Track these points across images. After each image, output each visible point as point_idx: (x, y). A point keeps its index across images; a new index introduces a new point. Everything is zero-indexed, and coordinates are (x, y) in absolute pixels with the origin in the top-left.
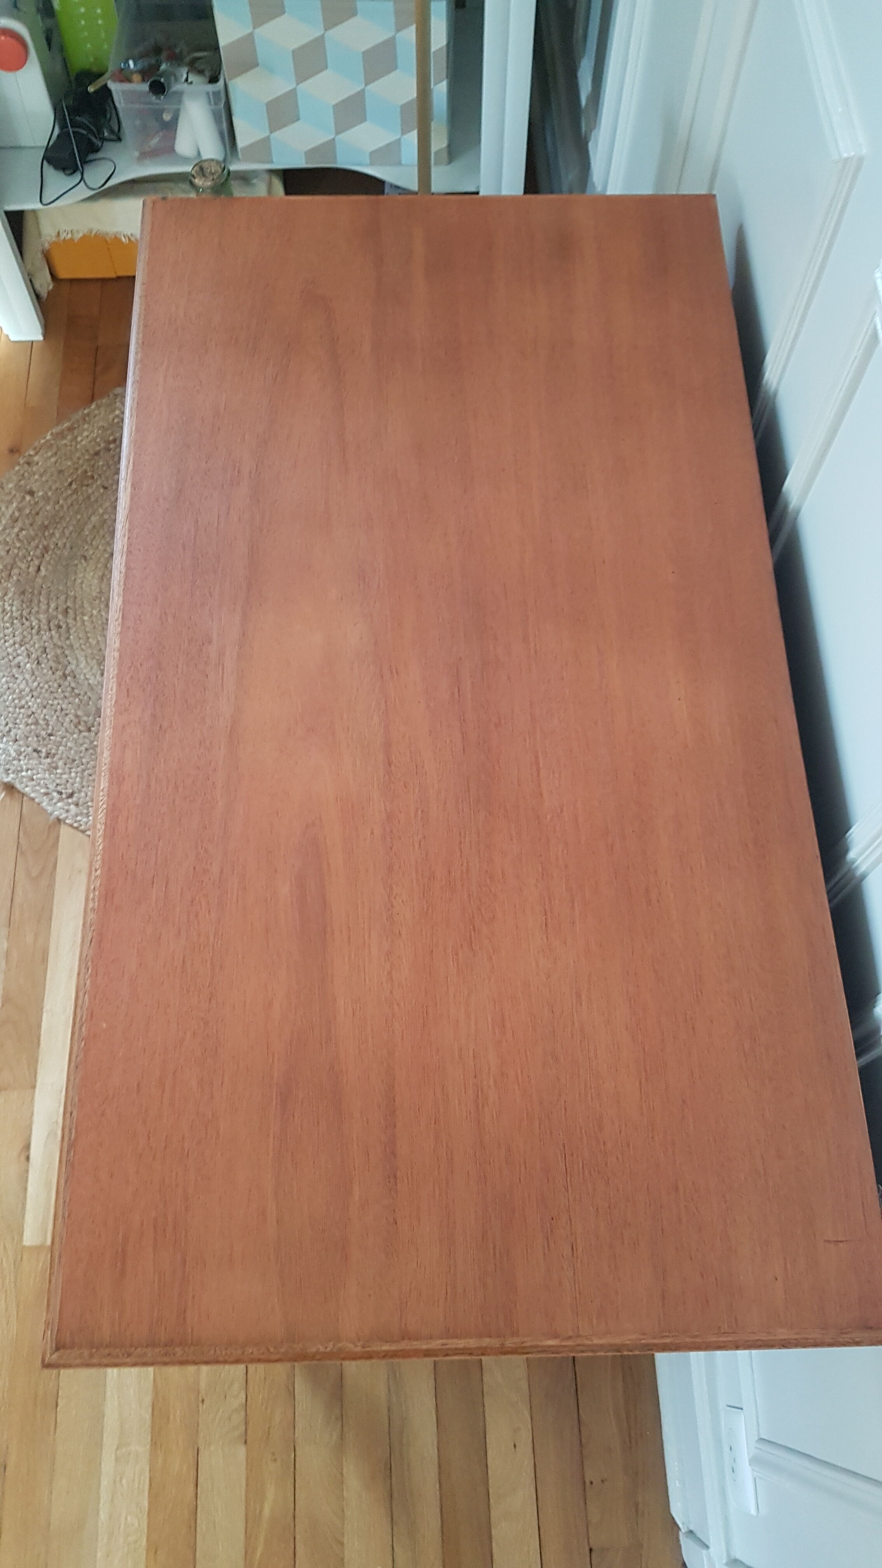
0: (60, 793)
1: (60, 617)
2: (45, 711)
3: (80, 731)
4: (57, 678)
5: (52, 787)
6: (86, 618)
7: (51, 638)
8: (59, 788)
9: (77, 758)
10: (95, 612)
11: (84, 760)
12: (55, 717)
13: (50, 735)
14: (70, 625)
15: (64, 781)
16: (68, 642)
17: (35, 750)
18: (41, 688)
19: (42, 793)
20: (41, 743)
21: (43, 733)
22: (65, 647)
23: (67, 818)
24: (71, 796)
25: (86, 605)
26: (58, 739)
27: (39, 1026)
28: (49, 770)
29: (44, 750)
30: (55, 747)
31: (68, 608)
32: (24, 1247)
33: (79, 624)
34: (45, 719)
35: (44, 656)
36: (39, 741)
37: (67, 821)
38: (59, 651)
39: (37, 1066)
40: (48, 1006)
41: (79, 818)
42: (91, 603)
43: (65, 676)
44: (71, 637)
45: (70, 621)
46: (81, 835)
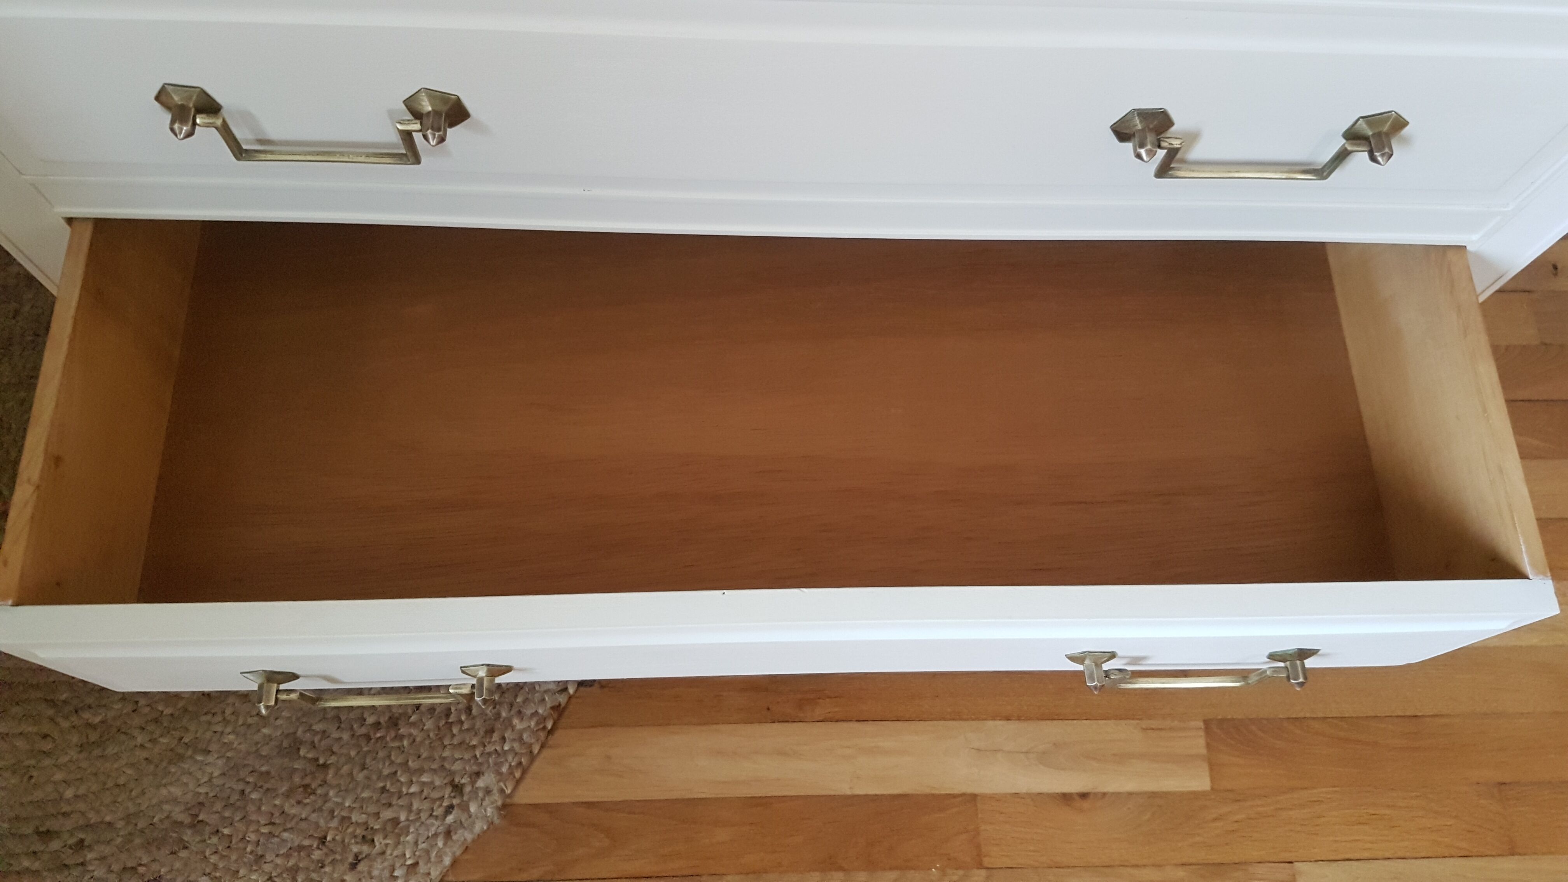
0: (450, 809)
1: (55, 845)
2: (269, 857)
3: (324, 782)
4: (198, 839)
5: (435, 826)
6: (69, 793)
7: (103, 859)
8: (439, 812)
9: (381, 785)
10: (59, 776)
11: (386, 772)
12: (286, 835)
13: (323, 840)
14: (81, 822)
15: (426, 805)
16: (120, 824)
17: (353, 866)
18: (215, 867)
19: (445, 844)
20: (338, 857)
21: (317, 855)
22: (130, 828)
23: (502, 791)
24: (458, 789)
25: (38, 795)
26: (334, 824)
27: (875, 798)
28: (399, 835)
29: (355, 849)
30: (350, 830)
31: (38, 833)
32: (1212, 789)
33: (81, 806)
34: (288, 856)
35: (141, 870)
36: (333, 862)
37: (508, 791)
38: (138, 841)
39: (939, 796)
40: (844, 788)
41: (504, 769)
42: (36, 786)
43: (197, 824)
44: (108, 819)
45: (69, 824)
46: (537, 764)
